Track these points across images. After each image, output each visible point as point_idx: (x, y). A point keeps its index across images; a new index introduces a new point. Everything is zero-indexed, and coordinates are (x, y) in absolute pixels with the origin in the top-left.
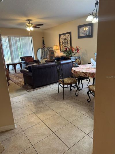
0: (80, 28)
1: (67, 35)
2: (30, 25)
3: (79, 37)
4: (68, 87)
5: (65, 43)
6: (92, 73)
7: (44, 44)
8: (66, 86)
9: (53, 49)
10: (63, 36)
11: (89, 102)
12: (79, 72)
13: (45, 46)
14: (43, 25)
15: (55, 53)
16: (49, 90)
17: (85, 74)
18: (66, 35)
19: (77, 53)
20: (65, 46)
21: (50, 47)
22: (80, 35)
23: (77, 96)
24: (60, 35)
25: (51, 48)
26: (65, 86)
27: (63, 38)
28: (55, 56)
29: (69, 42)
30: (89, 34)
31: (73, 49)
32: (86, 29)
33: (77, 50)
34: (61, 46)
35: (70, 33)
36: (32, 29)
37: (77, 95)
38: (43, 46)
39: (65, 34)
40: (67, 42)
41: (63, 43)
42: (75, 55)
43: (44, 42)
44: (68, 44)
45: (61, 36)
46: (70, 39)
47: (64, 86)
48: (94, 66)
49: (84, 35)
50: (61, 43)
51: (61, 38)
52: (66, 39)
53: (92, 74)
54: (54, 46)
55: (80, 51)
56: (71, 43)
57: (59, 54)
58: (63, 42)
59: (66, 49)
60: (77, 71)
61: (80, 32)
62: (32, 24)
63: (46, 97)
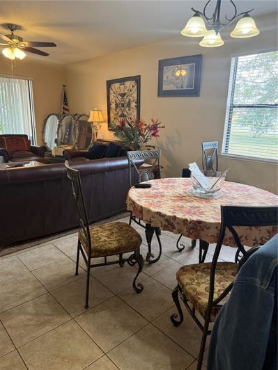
0: (165, 68)
1: (128, 84)
2: (15, 41)
3: (162, 93)
4: (106, 264)
5: (123, 106)
6: (192, 222)
7: (66, 104)
8: (100, 260)
9: (90, 120)
10: (117, 85)
11: (176, 324)
12: (149, 211)
13: (68, 110)
14: (56, 46)
15: (94, 131)
16: (49, 259)
17: (167, 220)
18: (126, 83)
19: (153, 138)
20: (123, 115)
21: (80, 113)
22: (165, 88)
23: (138, 291)
24: (109, 83)
25: (84, 115)
26: (94, 261)
27: (119, 92)
28: (95, 140)
29: (133, 105)
30: (190, 86)
31: (142, 124)
32: (182, 72)
33: (154, 128)
34: (112, 115)
35: (137, 80)
36: (19, 54)
37: (139, 288)
38: (64, 108)
39: (122, 81)
40: (129, 105)
41: (117, 105)
42: (148, 143)
43: (65, 98)
44: (129, 110)
45: (112, 86)
46: (135, 95)
47: (92, 259)
48: (198, 191)
49: (175, 89)
50: (113, 106)
51: (111, 92)
52: (124, 94)
53: (191, 225)
54: (92, 112)
55: (160, 131)
56: (138, 107)
57: (104, 134)
58: (118, 102)
59: (123, 123)
60: (141, 207)
61: (165, 78)
62: (20, 39)
63: (27, 295)
